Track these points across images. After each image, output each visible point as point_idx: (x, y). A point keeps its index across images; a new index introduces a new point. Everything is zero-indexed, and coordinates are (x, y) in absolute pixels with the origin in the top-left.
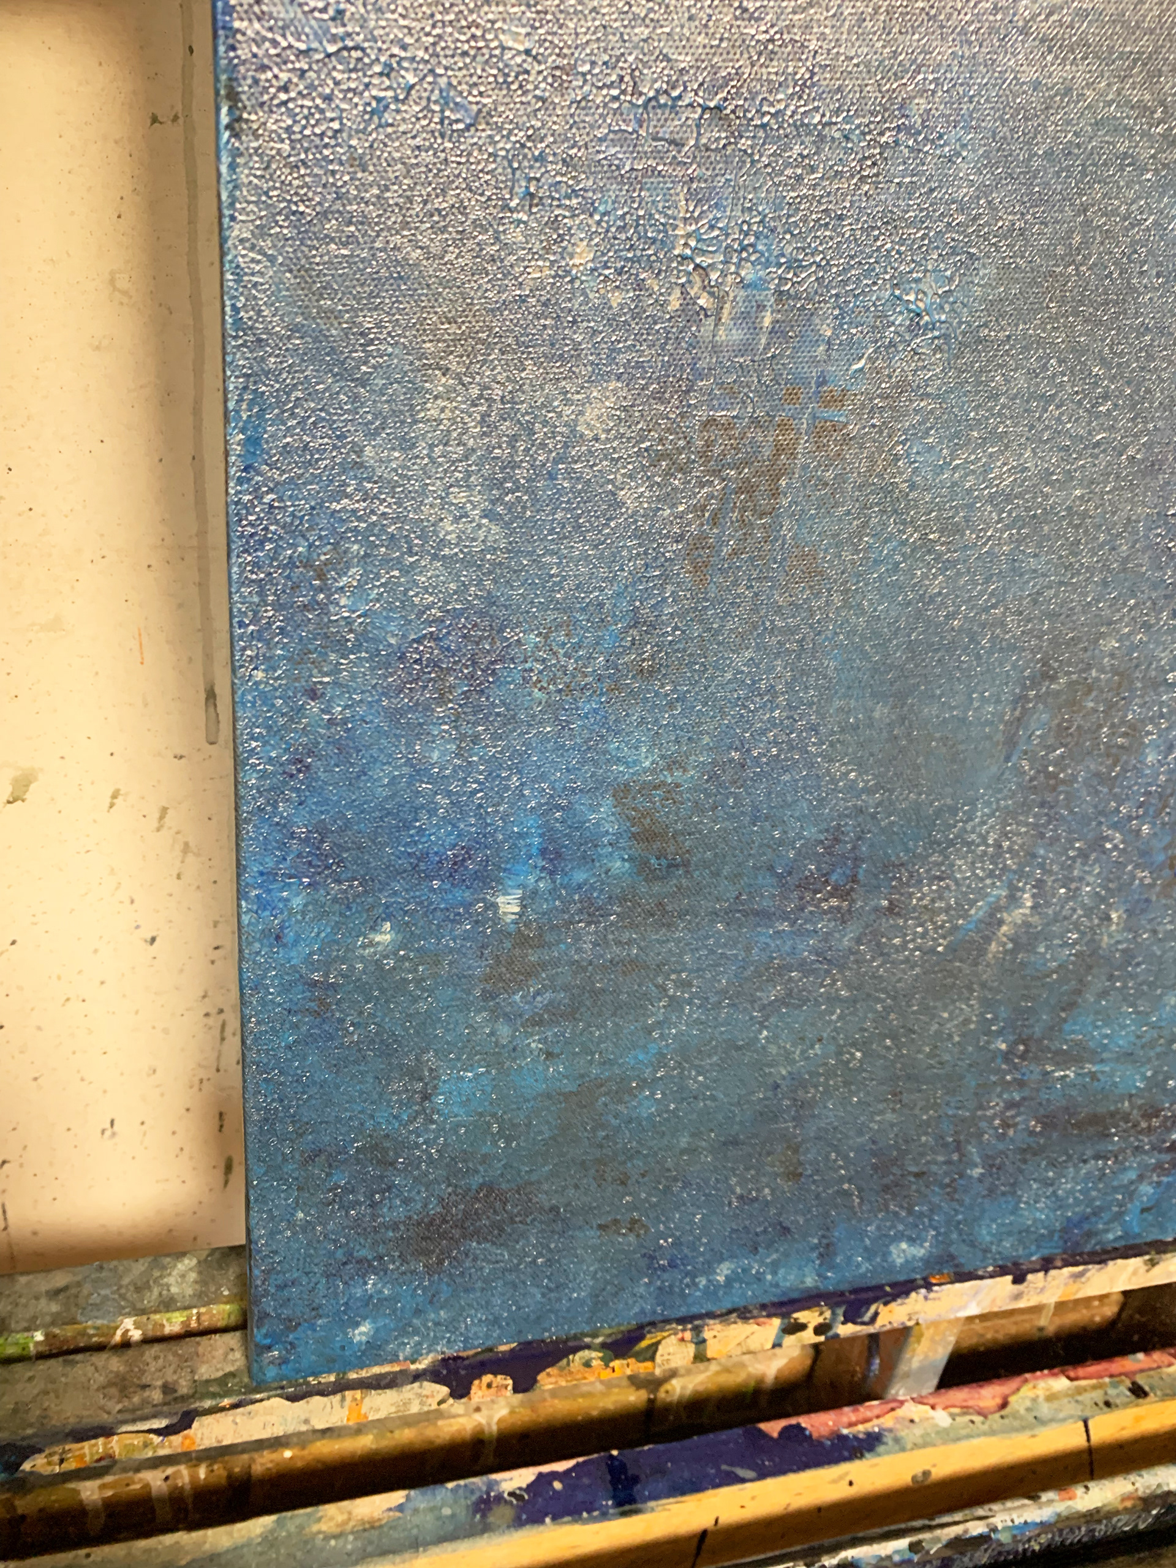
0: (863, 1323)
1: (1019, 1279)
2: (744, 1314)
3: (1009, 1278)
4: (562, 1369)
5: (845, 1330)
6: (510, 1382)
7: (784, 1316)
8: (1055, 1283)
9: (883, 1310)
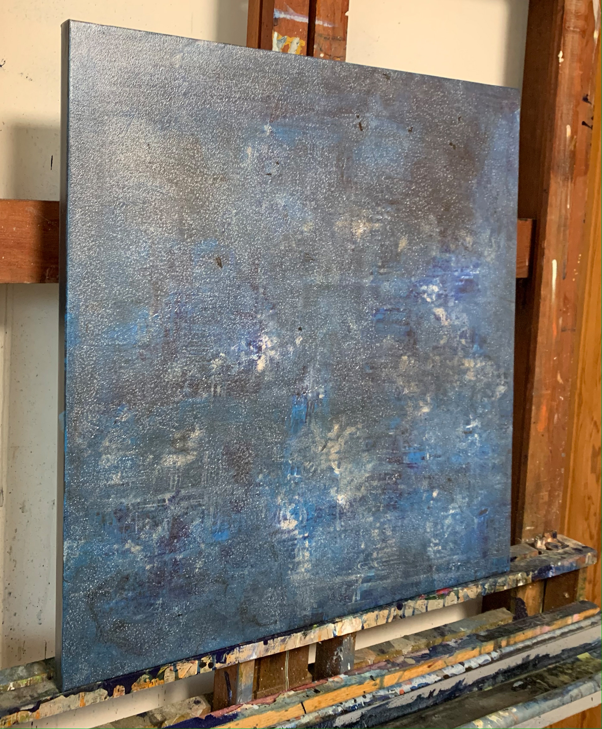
0: (222, 663)
1: (266, 643)
2: (188, 660)
3: (262, 642)
4: (138, 683)
5: (218, 665)
6: (124, 689)
7: (199, 659)
8: (277, 644)
9: (228, 657)
